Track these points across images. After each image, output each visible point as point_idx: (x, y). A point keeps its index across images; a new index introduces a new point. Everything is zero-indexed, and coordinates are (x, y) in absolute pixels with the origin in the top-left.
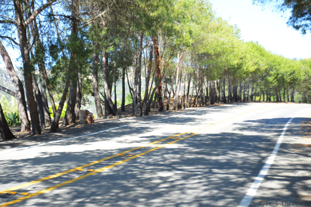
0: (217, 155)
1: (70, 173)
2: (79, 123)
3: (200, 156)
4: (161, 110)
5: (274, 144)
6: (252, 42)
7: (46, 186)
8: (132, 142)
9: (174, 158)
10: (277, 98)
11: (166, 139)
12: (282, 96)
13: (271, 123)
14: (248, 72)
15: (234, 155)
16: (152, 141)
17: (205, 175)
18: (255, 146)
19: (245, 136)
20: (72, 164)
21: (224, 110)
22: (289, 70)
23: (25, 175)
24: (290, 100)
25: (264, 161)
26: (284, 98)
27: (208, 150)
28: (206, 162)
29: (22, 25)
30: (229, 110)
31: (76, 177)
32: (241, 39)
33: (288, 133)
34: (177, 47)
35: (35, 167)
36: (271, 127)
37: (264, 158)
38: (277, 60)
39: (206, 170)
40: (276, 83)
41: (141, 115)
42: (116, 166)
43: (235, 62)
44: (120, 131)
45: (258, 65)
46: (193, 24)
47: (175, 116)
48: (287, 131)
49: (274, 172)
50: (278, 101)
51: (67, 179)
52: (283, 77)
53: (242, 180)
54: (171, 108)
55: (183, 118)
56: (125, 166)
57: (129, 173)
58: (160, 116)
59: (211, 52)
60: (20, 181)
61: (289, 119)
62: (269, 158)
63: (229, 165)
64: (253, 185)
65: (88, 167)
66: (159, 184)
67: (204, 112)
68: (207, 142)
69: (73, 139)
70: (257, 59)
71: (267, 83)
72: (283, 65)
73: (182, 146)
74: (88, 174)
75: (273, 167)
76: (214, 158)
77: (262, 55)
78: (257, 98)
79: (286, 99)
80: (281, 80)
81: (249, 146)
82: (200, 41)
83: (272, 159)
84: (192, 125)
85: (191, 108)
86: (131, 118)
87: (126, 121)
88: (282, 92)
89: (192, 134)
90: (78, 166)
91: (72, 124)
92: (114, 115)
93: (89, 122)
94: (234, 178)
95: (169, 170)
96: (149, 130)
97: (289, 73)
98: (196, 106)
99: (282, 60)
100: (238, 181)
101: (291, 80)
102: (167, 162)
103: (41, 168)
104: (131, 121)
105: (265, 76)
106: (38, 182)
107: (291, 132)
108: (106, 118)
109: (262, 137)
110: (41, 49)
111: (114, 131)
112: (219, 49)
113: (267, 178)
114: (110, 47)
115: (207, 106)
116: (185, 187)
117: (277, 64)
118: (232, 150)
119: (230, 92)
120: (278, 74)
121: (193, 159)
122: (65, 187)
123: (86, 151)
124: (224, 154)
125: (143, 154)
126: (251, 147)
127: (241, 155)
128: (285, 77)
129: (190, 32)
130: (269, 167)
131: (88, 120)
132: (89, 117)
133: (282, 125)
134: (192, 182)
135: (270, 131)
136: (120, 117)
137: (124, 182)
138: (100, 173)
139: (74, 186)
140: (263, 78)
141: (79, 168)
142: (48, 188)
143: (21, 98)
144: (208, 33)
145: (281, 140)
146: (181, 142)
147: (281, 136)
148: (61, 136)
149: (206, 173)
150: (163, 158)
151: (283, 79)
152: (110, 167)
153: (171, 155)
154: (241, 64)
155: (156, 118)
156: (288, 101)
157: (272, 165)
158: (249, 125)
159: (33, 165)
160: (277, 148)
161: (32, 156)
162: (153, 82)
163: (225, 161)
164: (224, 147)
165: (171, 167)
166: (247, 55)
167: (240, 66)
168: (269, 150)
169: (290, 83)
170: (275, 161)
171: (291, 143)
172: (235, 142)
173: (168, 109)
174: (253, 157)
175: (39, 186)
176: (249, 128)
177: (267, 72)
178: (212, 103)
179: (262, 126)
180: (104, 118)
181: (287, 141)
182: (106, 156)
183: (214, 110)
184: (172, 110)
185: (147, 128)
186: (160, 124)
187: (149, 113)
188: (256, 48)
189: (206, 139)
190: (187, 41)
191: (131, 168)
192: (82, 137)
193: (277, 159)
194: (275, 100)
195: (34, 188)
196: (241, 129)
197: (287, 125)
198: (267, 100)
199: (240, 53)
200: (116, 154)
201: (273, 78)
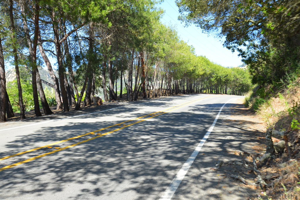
0: (178, 126)
1: (86, 136)
2: (93, 105)
3: (167, 126)
4: (145, 97)
5: (213, 119)
6: (202, 56)
7: (71, 144)
8: (126, 117)
9: (151, 127)
10: (217, 91)
11: (147, 115)
12: (220, 90)
13: (212, 107)
14: (199, 75)
15: (189, 126)
16: (138, 116)
17: (170, 138)
18: (202, 120)
19: (196, 114)
20: (88, 130)
21: (183, 98)
22: (224, 74)
23: (58, 137)
24: (224, 92)
25: (207, 130)
26: (221, 91)
27: (173, 122)
28: (171, 130)
29: (58, 43)
30: (187, 98)
31: (90, 138)
32: (195, 54)
33: (222, 113)
34: (155, 58)
35: (65, 132)
36: (212, 109)
37: (207, 128)
38: (217, 68)
39: (171, 135)
40: (216, 82)
41: (132, 100)
42: (115, 132)
43: (191, 69)
44: (119, 110)
45: (205, 70)
46: (165, 44)
47: (153, 101)
48: (222, 112)
49: (212, 136)
50: (217, 93)
51: (84, 139)
52: (220, 78)
53: (192, 141)
54: (151, 96)
55: (158, 103)
56: (121, 132)
57: (123, 136)
58: (144, 101)
59: (176, 62)
60: (55, 140)
61: (224, 104)
62: (210, 128)
63: (185, 132)
64: (199, 144)
65: (98, 132)
66: (141, 143)
67: (172, 99)
68: (172, 118)
69: (89, 114)
70: (205, 67)
71: (210, 82)
72: (220, 71)
73: (156, 120)
74: (98, 137)
75: (212, 134)
76: (176, 127)
77: (208, 64)
78: (205, 91)
79: (222, 92)
80: (219, 80)
81: (198, 120)
82: (169, 55)
83: (211, 129)
84: (163, 107)
85: (163, 97)
86: (126, 102)
87: (122, 104)
88: (220, 88)
89: (163, 112)
90: (92, 131)
91: (89, 105)
92: (115, 100)
93: (99, 104)
94: (187, 140)
95: (148, 135)
96: (137, 110)
97: (224, 76)
98: (167, 96)
99: (220, 68)
100: (190, 142)
101: (225, 80)
102: (147, 130)
103: (68, 132)
104: (126, 104)
105: (209, 78)
106: (66, 141)
107: (224, 112)
108: (110, 102)
109: (207, 115)
110: (70, 58)
111: (114, 110)
112: (181, 60)
113: (208, 140)
114: (113, 58)
115: (173, 95)
116: (157, 145)
117: (217, 70)
118: (187, 123)
119: (187, 87)
120: (217, 77)
121: (163, 128)
122: (83, 145)
123: (97, 122)
124: (182, 125)
125: (132, 124)
126: (200, 121)
127: (193, 126)
128: (222, 79)
129: (164, 49)
130: (210, 134)
131: (98, 103)
132: (99, 101)
133: (219, 108)
134: (162, 142)
135: (211, 112)
136: (119, 102)
137: (120, 141)
138: (105, 136)
139: (89, 144)
140: (208, 79)
141: (92, 133)
142: (72, 145)
143: (57, 89)
144: (175, 50)
145: (218, 117)
146: (156, 117)
147: (218, 115)
148: (81, 113)
149: (171, 137)
150: (144, 127)
151: (221, 80)
152: (111, 132)
153: (150, 126)
154: (195, 70)
155: (141, 102)
156: (223, 93)
157: (212, 132)
158: (199, 108)
159: (63, 130)
160: (215, 122)
161: (63, 125)
162: (139, 80)
163: (183, 129)
164: (182, 121)
165: (149, 133)
166: (199, 64)
167: (194, 71)
168: (210, 123)
169: (225, 82)
170: (213, 130)
171: (224, 119)
172: (189, 118)
173: (149, 97)
174: (200, 127)
175: (66, 143)
176: (199, 110)
177: (211, 75)
178: (176, 94)
179: (207, 109)
180: (109, 102)
181: (222, 118)
182: (109, 125)
183: (177, 98)
184: (152, 97)
185: (136, 108)
186: (144, 106)
187: (137, 99)
188: (204, 61)
189: (171, 116)
190: (161, 55)
191: (124, 133)
192: (95, 113)
193: (214, 129)
194: (215, 93)
195: (63, 144)
196: (193, 110)
197: (222, 108)
198: (210, 93)
199: (194, 63)
200: (116, 124)
201: (215, 79)
